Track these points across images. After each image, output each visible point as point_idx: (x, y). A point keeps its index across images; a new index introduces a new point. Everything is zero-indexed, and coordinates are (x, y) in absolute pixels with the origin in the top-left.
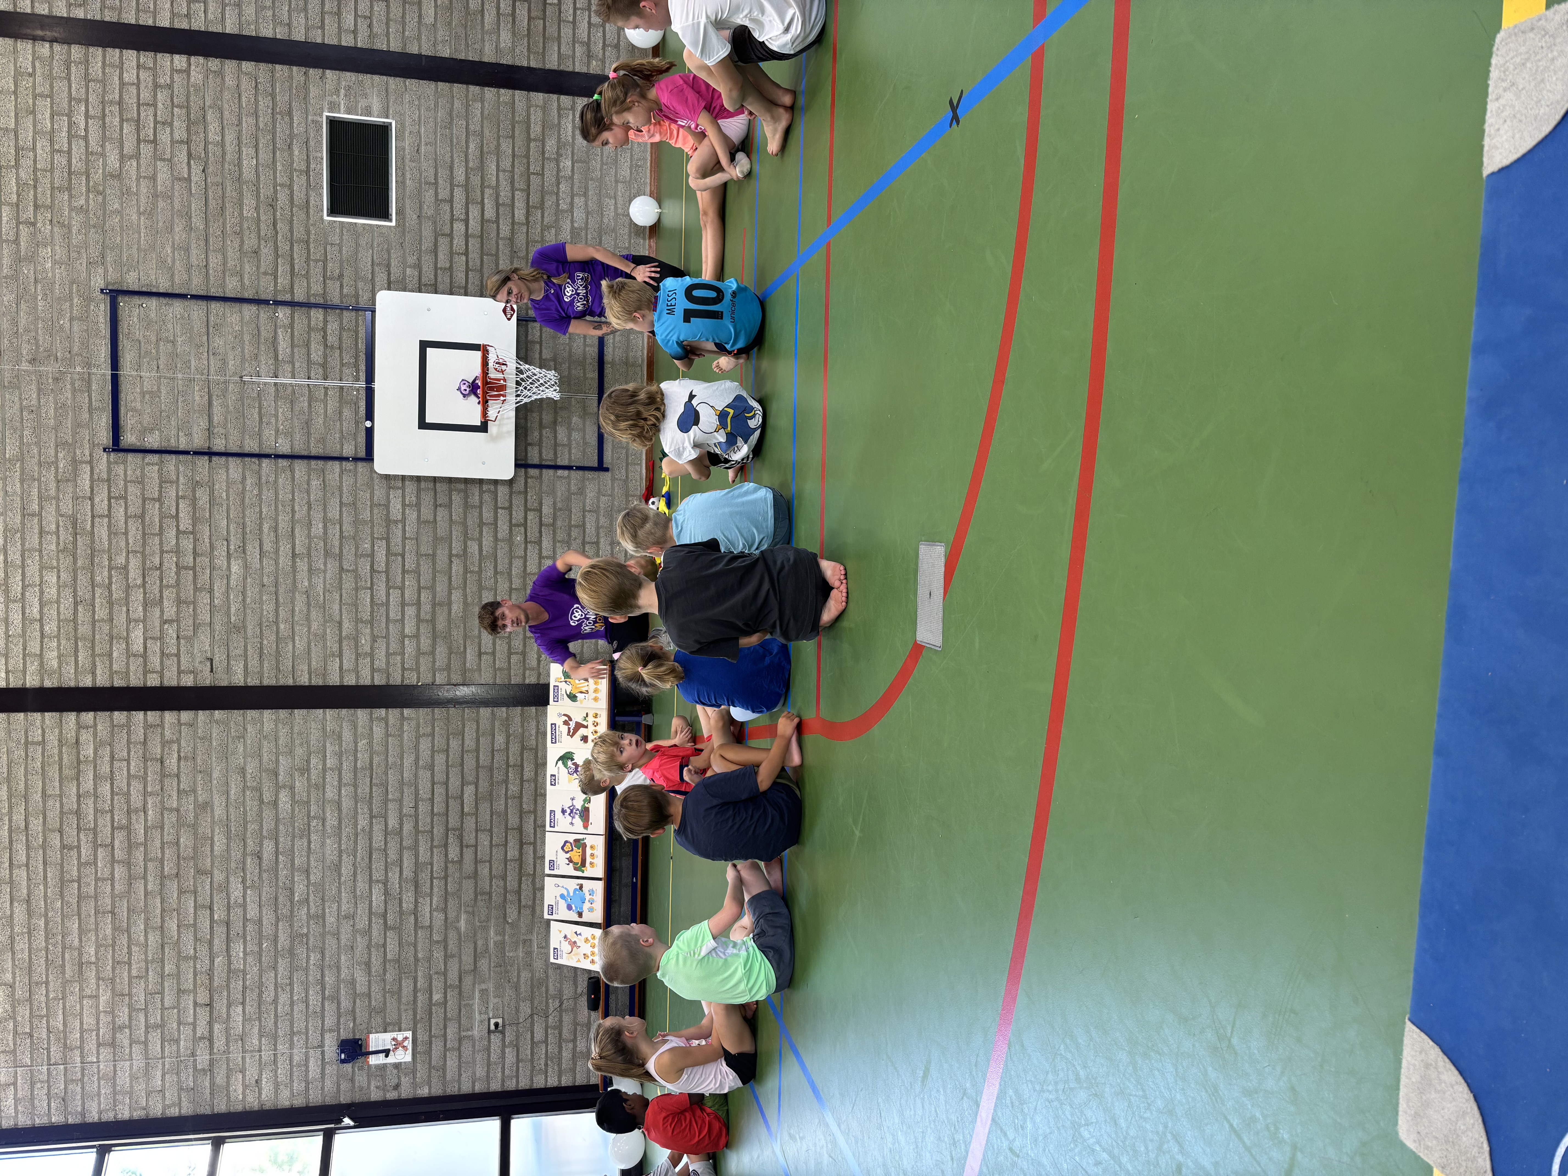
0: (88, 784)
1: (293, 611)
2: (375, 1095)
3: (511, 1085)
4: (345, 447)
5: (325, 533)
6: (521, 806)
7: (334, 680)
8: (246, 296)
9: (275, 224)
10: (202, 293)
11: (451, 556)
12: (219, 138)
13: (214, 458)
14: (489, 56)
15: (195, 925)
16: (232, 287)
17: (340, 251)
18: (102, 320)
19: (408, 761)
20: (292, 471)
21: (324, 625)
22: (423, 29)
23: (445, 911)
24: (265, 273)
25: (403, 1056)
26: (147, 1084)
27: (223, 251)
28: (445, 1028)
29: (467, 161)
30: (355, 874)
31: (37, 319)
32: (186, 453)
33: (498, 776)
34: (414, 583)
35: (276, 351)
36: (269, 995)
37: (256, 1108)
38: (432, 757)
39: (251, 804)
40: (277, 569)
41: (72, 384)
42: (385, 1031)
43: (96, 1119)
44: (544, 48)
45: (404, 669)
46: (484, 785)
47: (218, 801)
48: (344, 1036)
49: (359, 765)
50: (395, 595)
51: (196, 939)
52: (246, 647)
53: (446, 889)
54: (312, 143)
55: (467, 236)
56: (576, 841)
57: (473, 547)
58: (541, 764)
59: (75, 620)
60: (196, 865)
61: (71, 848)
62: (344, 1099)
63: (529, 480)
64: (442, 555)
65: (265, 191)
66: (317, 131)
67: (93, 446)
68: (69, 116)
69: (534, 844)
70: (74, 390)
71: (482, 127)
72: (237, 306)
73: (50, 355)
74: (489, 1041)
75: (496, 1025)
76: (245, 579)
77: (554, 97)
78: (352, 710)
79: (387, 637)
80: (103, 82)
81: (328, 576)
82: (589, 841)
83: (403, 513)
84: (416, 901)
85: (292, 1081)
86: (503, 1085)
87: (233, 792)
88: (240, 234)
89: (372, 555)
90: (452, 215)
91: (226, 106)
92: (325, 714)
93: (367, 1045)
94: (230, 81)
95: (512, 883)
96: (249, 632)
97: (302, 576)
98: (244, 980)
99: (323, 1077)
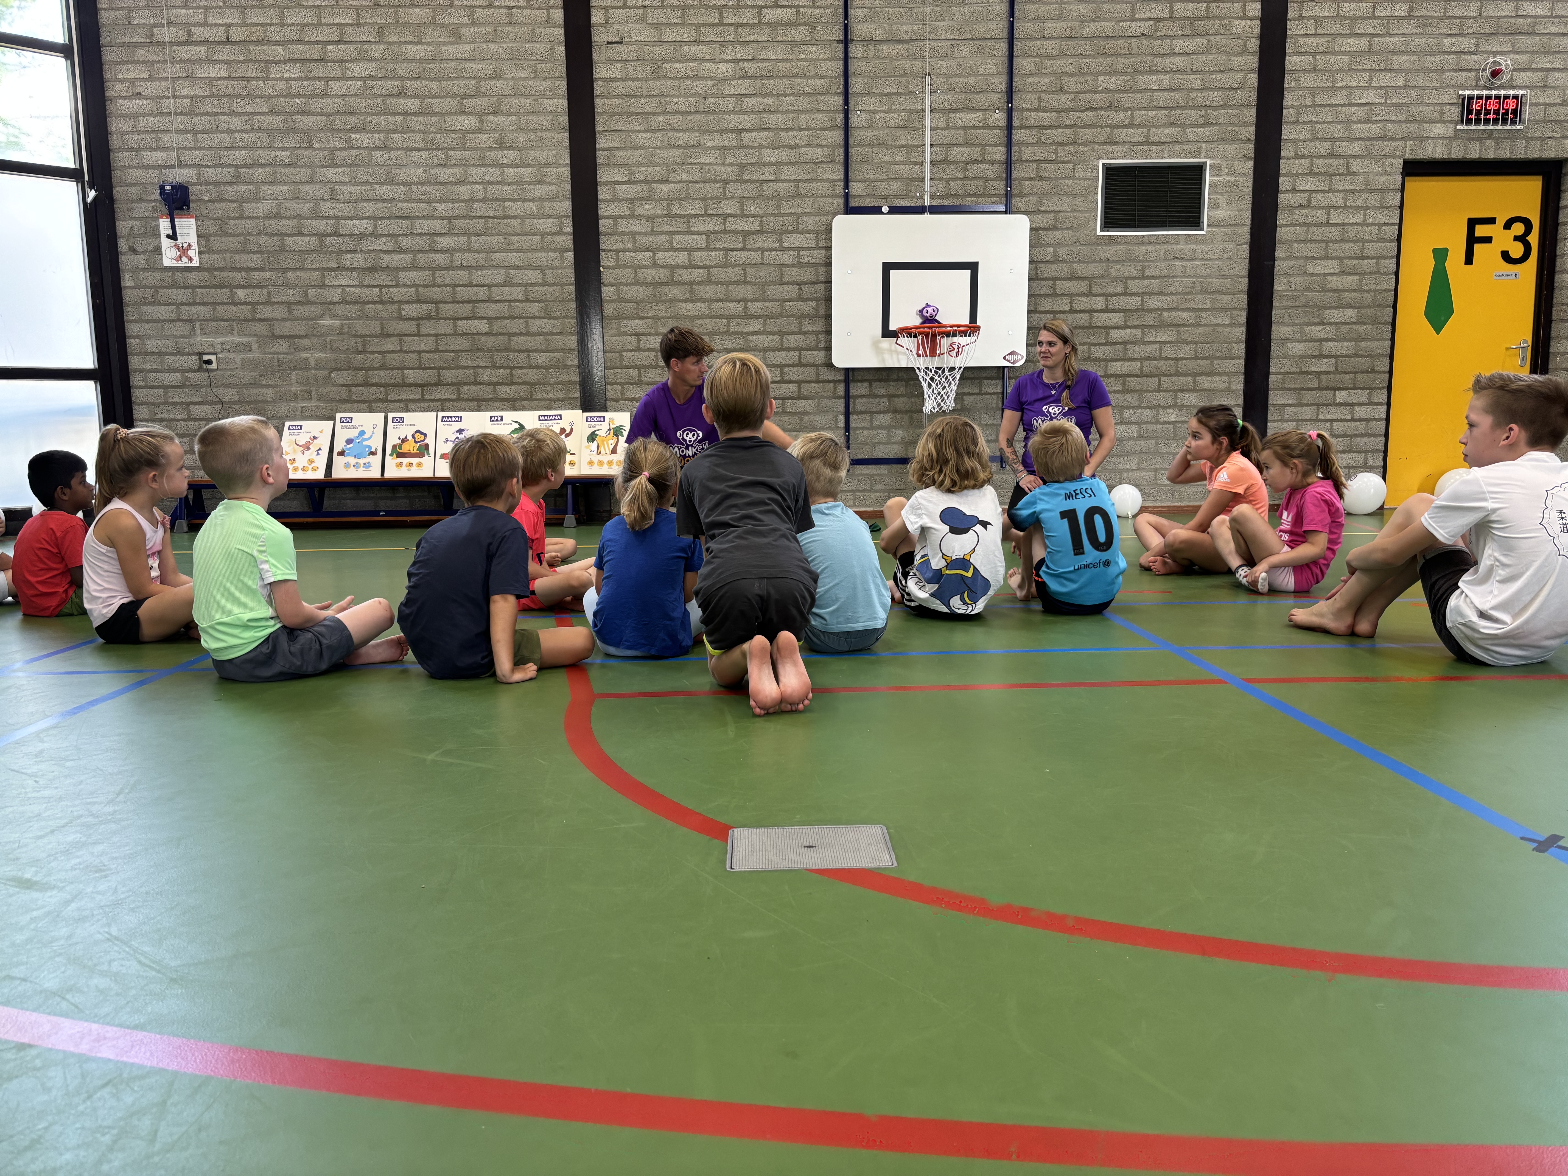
1: (678, 130)
2: (122, 226)
3: (136, 380)
4: (859, 184)
5: (765, 164)
6: (465, 384)
7: (604, 175)
8: (1015, 79)
9: (1091, 109)
10: (1016, 33)
11: (746, 301)
12: (1177, 50)
13: (841, 46)
14: (1278, 331)
15: (320, 24)
16: (1023, 64)
17: (1067, 178)
19: (515, 258)
20: (831, 128)
21: (663, 163)
22: (1301, 262)
23: (343, 302)
24: (1040, 99)
25: (169, 257)
27: (1061, 55)
28: (204, 304)
29: (1169, 310)
30: (384, 201)
32: (846, 16)
33: (499, 357)
34: (715, 261)
35: (959, 110)
36: (239, 105)
37: (107, 94)
38: (519, 285)
39: (460, 86)
40: (724, 113)
42: (198, 236)
44: (1290, 389)
45: (618, 251)
46: (489, 342)
47: (463, 50)
48: (192, 189)
49: (508, 204)
50: (701, 241)
51: (304, 26)
52: (637, 79)
53: (368, 303)
54: (1177, 147)
55: (1090, 311)
56: (427, 447)
57: (756, 325)
58: (514, 404)
60: (389, 25)
62: (118, 192)
63: (832, 385)
64: (746, 291)
65: (1126, 99)
66: (1190, 153)
69: (422, 400)
71: (1205, 325)
72: (1004, 69)
74: (189, 354)
75: (209, 362)
76: (712, 78)
78: (569, 196)
79: (653, 232)
81: (718, 168)
82: (427, 461)
83: (790, 249)
84: (353, 269)
85: (139, 133)
86: (136, 371)
87: (473, 65)
88: (1080, 73)
89: (743, 215)
90: (1112, 295)
91: (1211, 57)
92: (565, 165)
93: (181, 216)
94: (1237, 61)
95: (376, 376)
96: (652, 83)
97: (717, 140)
98: (257, 79)
99: (144, 167)
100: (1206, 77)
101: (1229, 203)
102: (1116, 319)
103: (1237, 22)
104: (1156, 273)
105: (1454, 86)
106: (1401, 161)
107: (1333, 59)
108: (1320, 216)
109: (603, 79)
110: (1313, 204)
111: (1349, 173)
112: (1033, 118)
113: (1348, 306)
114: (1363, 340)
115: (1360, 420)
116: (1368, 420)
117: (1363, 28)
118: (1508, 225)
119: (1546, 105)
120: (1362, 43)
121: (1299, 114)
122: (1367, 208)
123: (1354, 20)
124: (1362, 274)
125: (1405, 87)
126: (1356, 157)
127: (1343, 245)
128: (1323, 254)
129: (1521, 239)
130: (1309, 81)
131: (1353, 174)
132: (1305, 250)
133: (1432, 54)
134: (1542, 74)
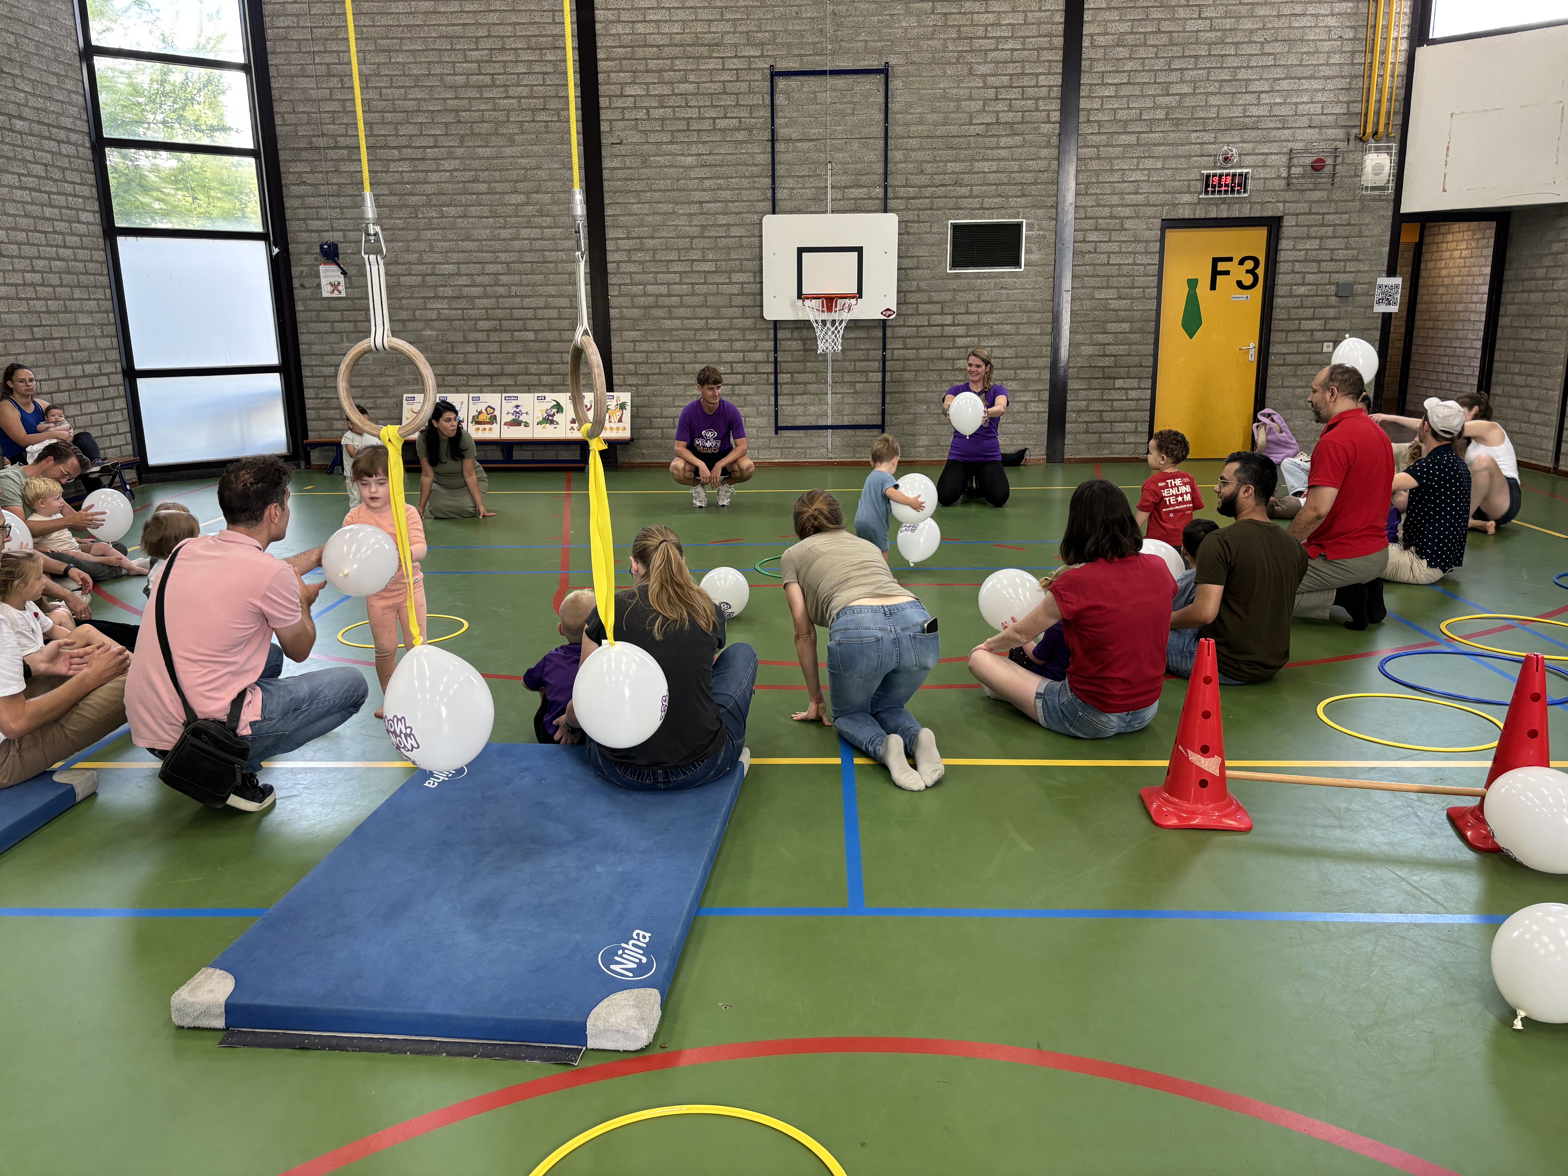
0: (525, 56)
1: (660, 203)
2: (295, 271)
3: (305, 372)
5: (719, 225)
6: (520, 375)
7: (610, 233)
8: (890, 165)
9: (943, 185)
10: (890, 134)
11: (707, 318)
12: (1002, 144)
13: (770, 144)
15: (421, 135)
16: (896, 155)
17: (926, 233)
18: (867, 63)
19: (551, 290)
20: (763, 200)
21: (650, 225)
22: (1090, 290)
23: (439, 320)
24: (907, 179)
25: (326, 291)
26: (299, 101)
27: (921, 148)
28: (349, 321)
29: (997, 324)
30: (464, 252)
31: (865, 16)
32: (773, 124)
33: (542, 357)
34: (686, 292)
35: (851, 187)
37: (283, 183)
39: (514, 174)
40: (691, 190)
41: (819, 42)
42: (345, 277)
43: (270, 62)
44: (1083, 378)
45: (620, 285)
46: (536, 346)
47: (515, 150)
48: (339, 246)
50: (677, 278)
51: (411, 136)
52: (632, 168)
53: (455, 320)
54: (1003, 211)
55: (942, 325)
56: (495, 417)
57: (714, 335)
58: (553, 388)
59: (646, 46)
60: (467, 135)
61: (476, 43)
62: (292, 247)
64: (707, 312)
65: (966, 178)
66: (1012, 215)
67: (774, 57)
68: (1012, 37)
69: (492, 385)
70: (814, 44)
71: (1023, 334)
72: (883, 159)
73: (840, 26)
76: (682, 167)
77: (1048, 387)
79: (644, 272)
80: (1038, 61)
81: (687, 228)
82: (496, 427)
83: (736, 283)
84: (445, 298)
85: (306, 208)
86: (306, 366)
87: (523, 160)
88: (935, 161)
89: (704, 260)
90: (957, 314)
91: (1026, 150)
94: (1044, 152)
95: (462, 369)
96: (643, 171)
97: (686, 209)
98: (381, 172)
99: (308, 231)
100: (1022, 163)
101: (1039, 249)
102: (961, 330)
103: (1043, 125)
104: (988, 299)
105: (1198, 167)
106: (1159, 221)
107: (1111, 150)
108: (1103, 258)
109: (609, 168)
110: (1098, 250)
111: (1123, 229)
112: (902, 192)
113: (1123, 321)
114: (1134, 344)
115: (1132, 400)
116: (1138, 400)
117: (1133, 127)
118: (1241, 262)
119: (1265, 179)
120: (1133, 139)
121: (1087, 188)
122: (1136, 253)
123: (1126, 122)
124: (1133, 299)
125: (1163, 168)
126: (1128, 218)
127: (1120, 279)
128: (1105, 285)
129: (1251, 272)
130: (1095, 165)
131: (1126, 230)
132: (1093, 282)
133: (1182, 145)
134: (1262, 157)
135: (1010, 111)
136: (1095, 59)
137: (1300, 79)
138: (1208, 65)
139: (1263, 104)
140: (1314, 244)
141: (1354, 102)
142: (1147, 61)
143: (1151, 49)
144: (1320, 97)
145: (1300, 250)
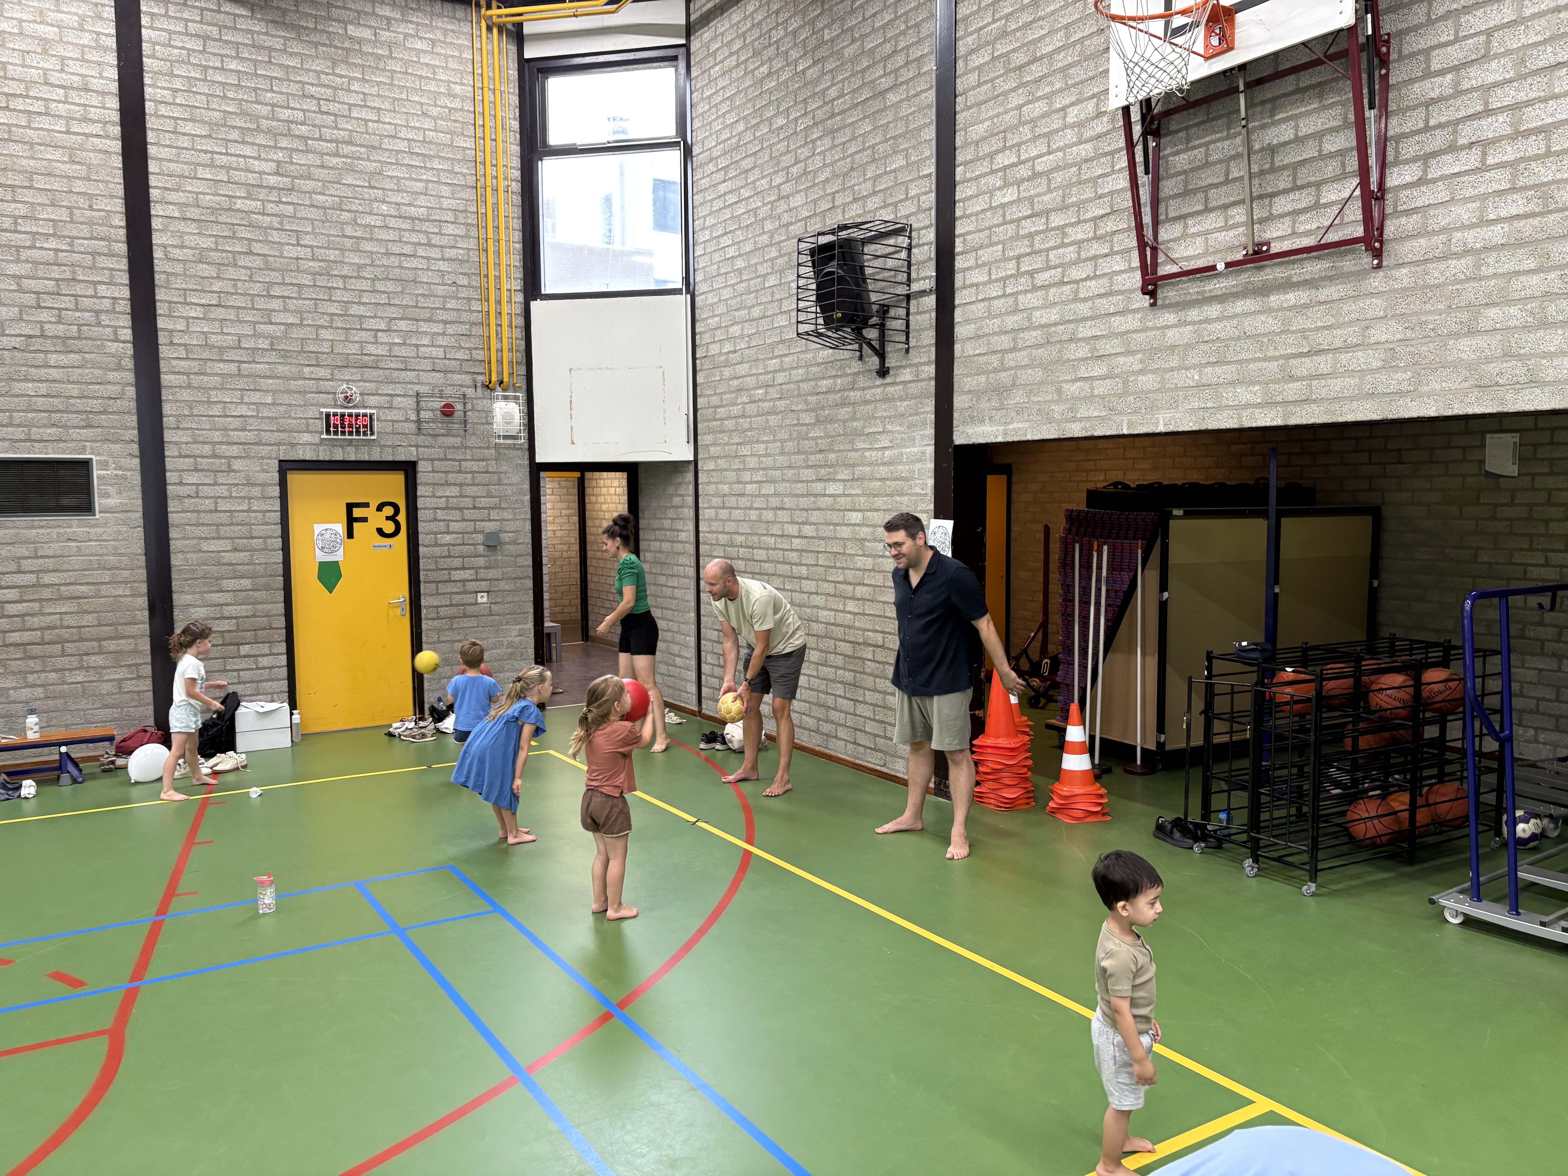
12: (52, 363)
14: (179, 599)
22: (195, 541)
29: (66, 584)
54: (61, 445)
66: (75, 450)
68: (54, 235)
71: (105, 597)
77: (148, 659)
80: (93, 267)
91: (87, 371)
94: (113, 376)
100: (83, 387)
101: (120, 492)
103: (110, 344)
104: (50, 553)
105: (315, 405)
106: (277, 462)
107: (206, 379)
108: (209, 504)
110: (201, 494)
111: (230, 470)
113: (243, 577)
114: (260, 603)
115: (264, 668)
116: (271, 668)
117: (230, 355)
118: (380, 508)
119: (393, 421)
120: (233, 368)
121: (178, 421)
122: (250, 498)
123: (221, 349)
124: (253, 550)
125: (274, 404)
126: (236, 457)
127: (233, 528)
128: (214, 535)
129: (392, 518)
130: (186, 395)
131: (234, 471)
132: (198, 531)
133: (295, 379)
134: (388, 398)
135: (59, 322)
136: (173, 274)
137: (417, 320)
138: (314, 296)
139: (382, 343)
140: (454, 491)
141: (476, 349)
142: (240, 284)
143: (243, 271)
144: (440, 341)
145: (440, 497)
